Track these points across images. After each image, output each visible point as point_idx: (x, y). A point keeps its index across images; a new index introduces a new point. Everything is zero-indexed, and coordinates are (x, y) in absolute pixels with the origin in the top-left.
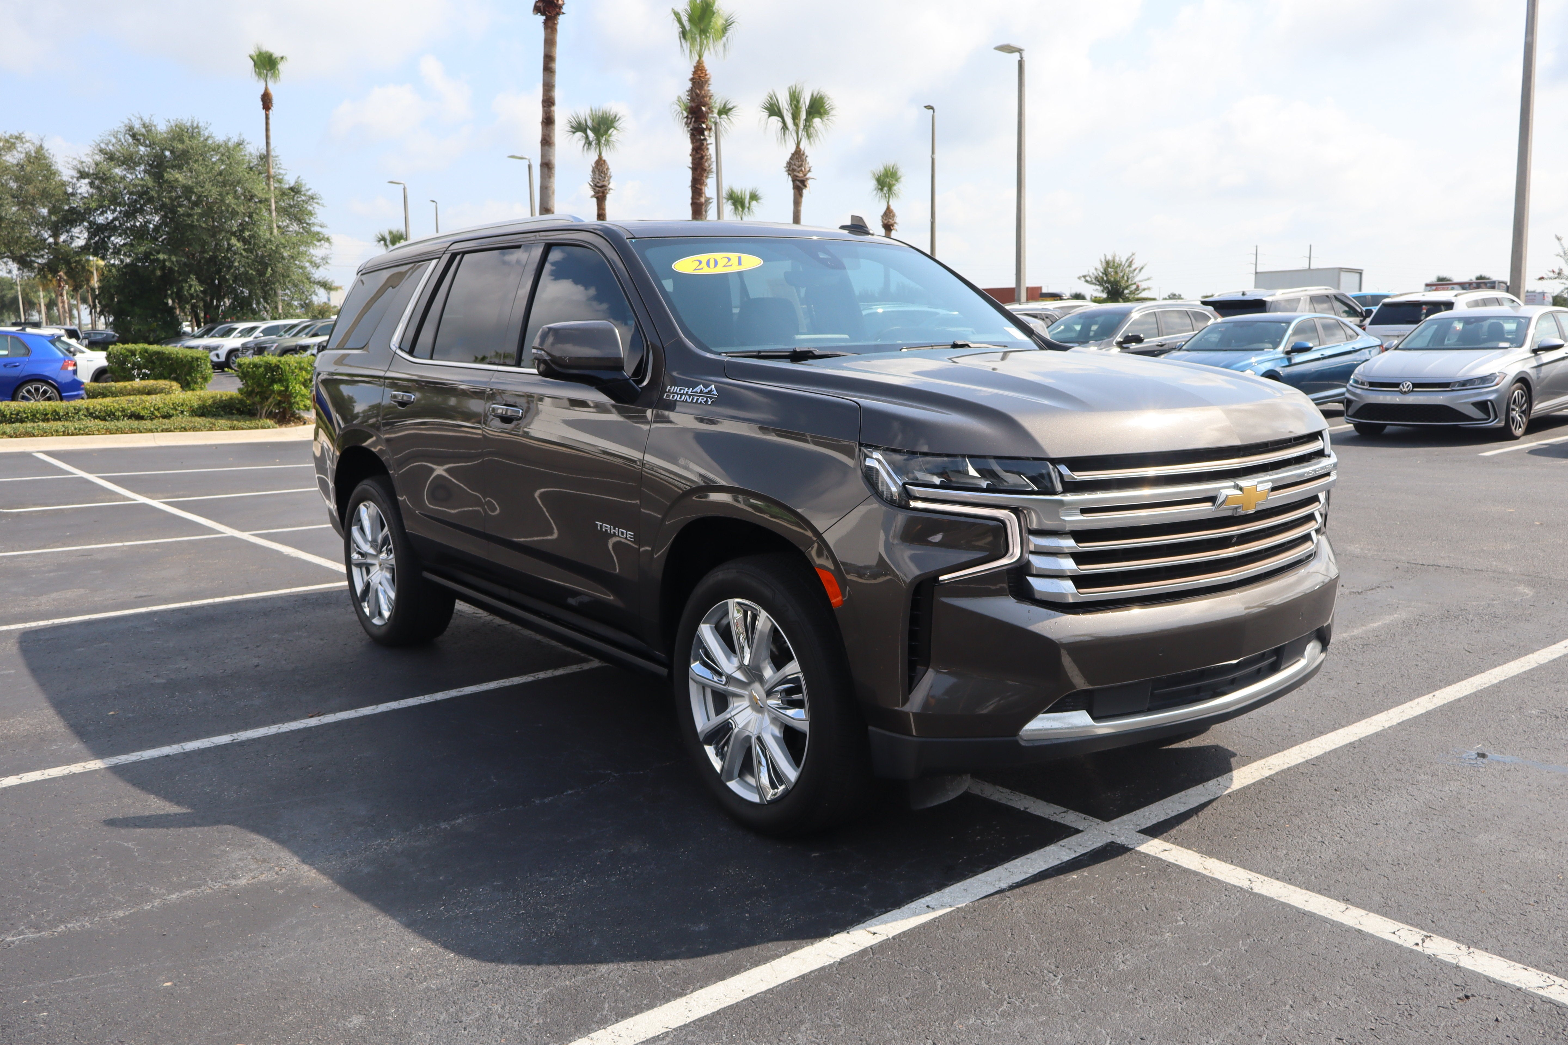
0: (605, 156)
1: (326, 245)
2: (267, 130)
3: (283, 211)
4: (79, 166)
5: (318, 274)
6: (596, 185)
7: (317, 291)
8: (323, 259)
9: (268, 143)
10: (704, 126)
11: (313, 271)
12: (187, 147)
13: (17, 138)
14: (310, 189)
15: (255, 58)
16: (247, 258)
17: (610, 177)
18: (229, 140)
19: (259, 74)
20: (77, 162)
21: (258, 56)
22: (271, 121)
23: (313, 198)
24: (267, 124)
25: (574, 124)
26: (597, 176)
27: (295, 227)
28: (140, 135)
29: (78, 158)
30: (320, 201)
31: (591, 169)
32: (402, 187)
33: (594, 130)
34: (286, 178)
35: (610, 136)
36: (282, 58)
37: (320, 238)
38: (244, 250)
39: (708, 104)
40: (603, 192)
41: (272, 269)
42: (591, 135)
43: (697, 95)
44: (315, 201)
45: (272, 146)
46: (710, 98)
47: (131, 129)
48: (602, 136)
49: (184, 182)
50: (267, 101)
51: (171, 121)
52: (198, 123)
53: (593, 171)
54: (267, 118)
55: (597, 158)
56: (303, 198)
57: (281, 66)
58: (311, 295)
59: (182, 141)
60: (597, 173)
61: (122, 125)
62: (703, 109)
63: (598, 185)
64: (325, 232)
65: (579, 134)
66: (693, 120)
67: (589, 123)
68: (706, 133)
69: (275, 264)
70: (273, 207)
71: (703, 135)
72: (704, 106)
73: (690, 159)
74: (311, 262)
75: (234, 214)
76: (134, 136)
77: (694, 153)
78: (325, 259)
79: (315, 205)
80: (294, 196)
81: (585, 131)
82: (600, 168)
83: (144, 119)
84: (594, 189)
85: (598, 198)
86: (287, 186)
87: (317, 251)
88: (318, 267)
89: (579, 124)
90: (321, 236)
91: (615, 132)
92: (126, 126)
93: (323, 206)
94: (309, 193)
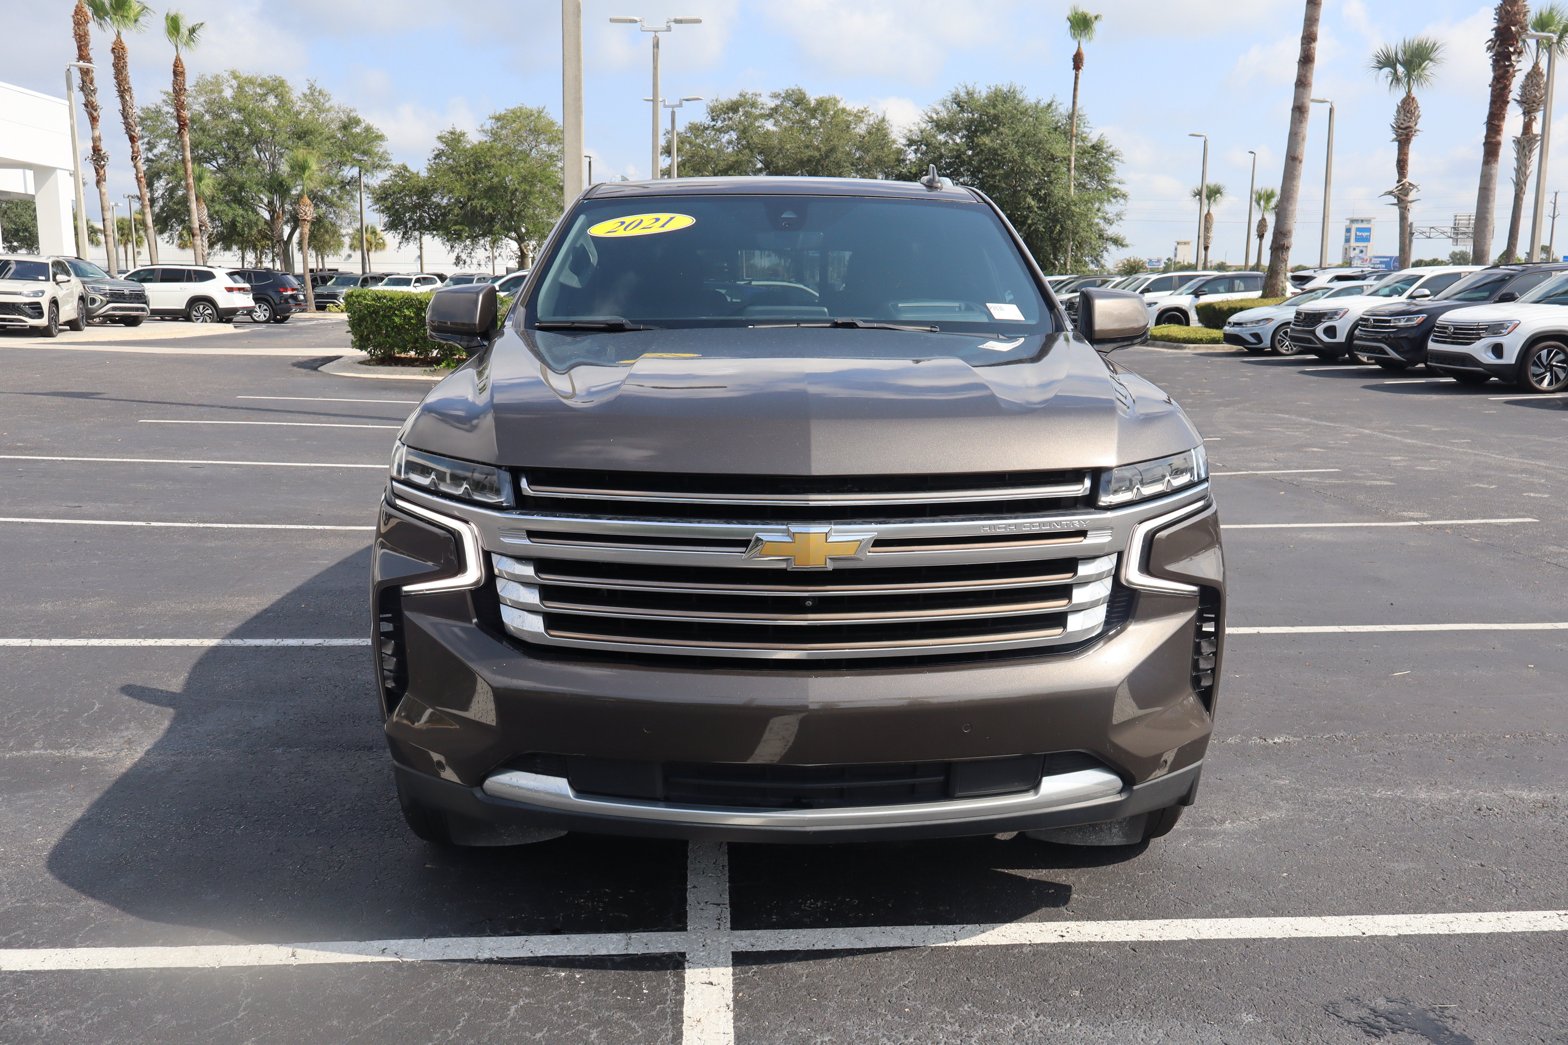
0: (1415, 92)
1: (1122, 201)
2: (1075, 89)
3: (1084, 169)
4: (908, 135)
5: (1111, 231)
6: (1399, 127)
7: (1108, 247)
8: (1117, 215)
9: (1074, 103)
10: (1512, 49)
11: (1107, 228)
12: (999, 111)
13: (863, 112)
14: (1111, 146)
15: (1072, 19)
16: (1041, 215)
17: (1419, 117)
18: (1038, 102)
19: (1074, 36)
20: (907, 131)
21: (1074, 17)
22: (1080, 81)
23: (1113, 155)
24: (1076, 83)
25: (1382, 58)
26: (1402, 116)
27: (1094, 185)
28: (963, 102)
29: (908, 128)
30: (1120, 158)
31: (1396, 108)
32: (1203, 139)
33: (1405, 64)
34: (1091, 136)
35: (1424, 69)
36: (1096, 18)
37: (1116, 194)
38: (1037, 208)
39: (1521, 23)
40: (1407, 135)
41: (1062, 227)
42: (1400, 69)
43: (1508, 12)
44: (1115, 157)
45: (1078, 105)
46: (1525, 15)
47: (957, 96)
48: (1414, 71)
49: (991, 145)
50: (1078, 61)
51: (992, 87)
52: (1015, 87)
53: (1398, 112)
54: (1076, 78)
55: (1404, 95)
56: (1104, 155)
57: (1097, 26)
58: (1102, 251)
59: (995, 106)
60: (1402, 113)
61: (949, 94)
62: (1513, 28)
63: (1402, 126)
64: (1123, 188)
65: (1387, 70)
66: (1498, 43)
67: (1400, 57)
68: (1513, 58)
69: (1065, 222)
70: (1073, 165)
71: (1509, 59)
72: (1514, 25)
73: (1489, 90)
74: (1105, 219)
75: (1032, 173)
76: (958, 104)
77: (1495, 83)
78: (1119, 216)
79: (1115, 162)
80: (1096, 153)
81: (1394, 67)
82: (1407, 108)
83: (969, 87)
84: (1397, 131)
85: (1399, 142)
86: (1090, 144)
87: (1111, 208)
88: (1111, 224)
89: (1388, 58)
90: (1118, 192)
91: (1431, 64)
92: (952, 95)
93: (1122, 162)
94: (1110, 150)
